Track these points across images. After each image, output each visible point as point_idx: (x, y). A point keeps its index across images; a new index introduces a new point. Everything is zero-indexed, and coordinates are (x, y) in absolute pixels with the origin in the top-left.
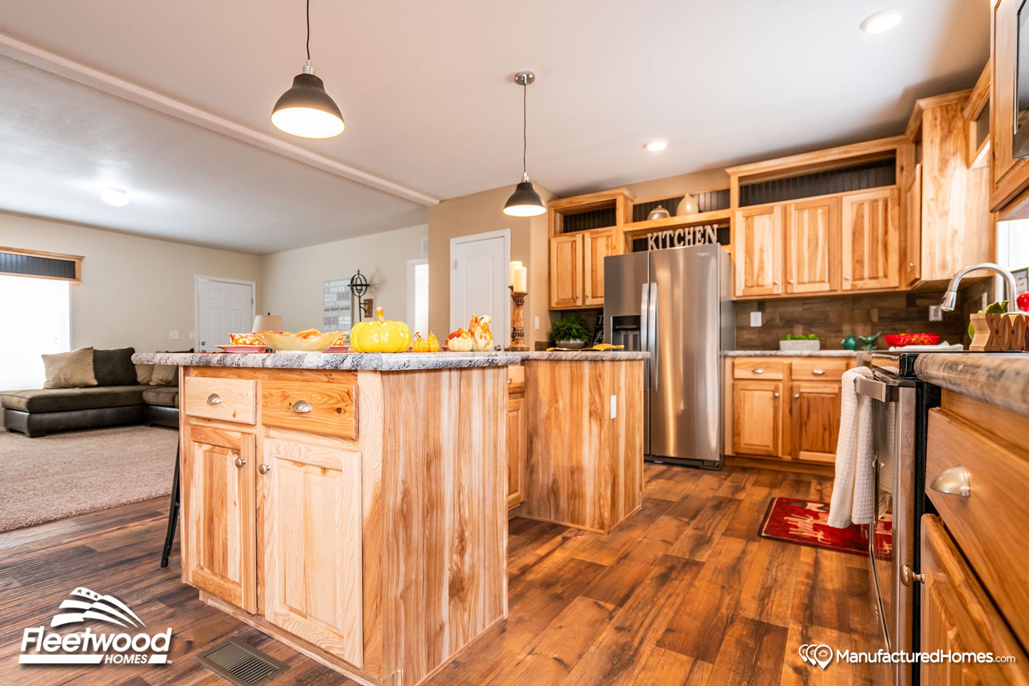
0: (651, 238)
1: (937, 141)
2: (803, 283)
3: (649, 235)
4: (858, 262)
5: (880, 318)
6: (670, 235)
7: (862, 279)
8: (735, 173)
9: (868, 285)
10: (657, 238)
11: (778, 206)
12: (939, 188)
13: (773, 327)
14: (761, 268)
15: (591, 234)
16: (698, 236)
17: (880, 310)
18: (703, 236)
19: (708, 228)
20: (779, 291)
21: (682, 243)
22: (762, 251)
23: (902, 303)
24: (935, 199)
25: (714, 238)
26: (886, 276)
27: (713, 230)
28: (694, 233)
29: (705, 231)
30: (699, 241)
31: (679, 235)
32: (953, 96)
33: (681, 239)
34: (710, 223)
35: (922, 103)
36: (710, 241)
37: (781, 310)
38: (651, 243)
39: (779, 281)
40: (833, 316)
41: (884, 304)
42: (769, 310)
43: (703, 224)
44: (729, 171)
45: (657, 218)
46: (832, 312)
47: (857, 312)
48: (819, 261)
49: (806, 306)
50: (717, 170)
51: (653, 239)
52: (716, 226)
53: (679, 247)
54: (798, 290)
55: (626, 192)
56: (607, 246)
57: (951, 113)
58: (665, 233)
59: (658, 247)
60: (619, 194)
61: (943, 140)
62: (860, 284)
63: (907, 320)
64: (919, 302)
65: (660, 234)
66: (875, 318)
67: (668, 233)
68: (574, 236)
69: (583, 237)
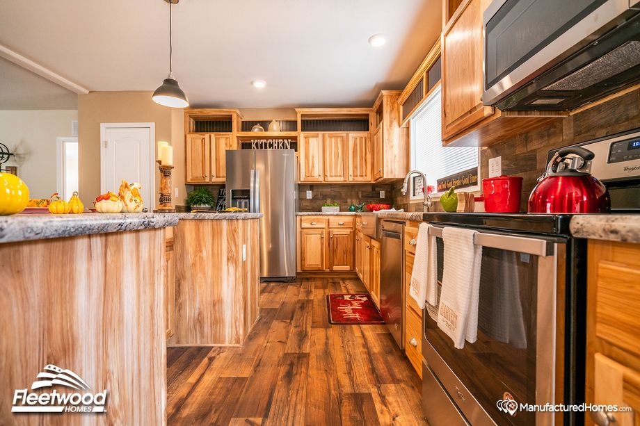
0: (254, 143)
1: (389, 112)
2: (332, 176)
3: (252, 141)
4: (355, 167)
5: (362, 196)
6: (265, 143)
7: (357, 176)
8: (300, 112)
9: (360, 180)
10: (257, 144)
11: (320, 134)
12: (389, 134)
13: (317, 199)
14: (313, 167)
15: (215, 135)
16: (280, 145)
17: (362, 192)
18: (283, 145)
19: (286, 141)
20: (321, 179)
21: (272, 148)
22: (313, 157)
23: (370, 189)
24: (388, 139)
25: (289, 147)
26: (366, 176)
27: (288, 142)
28: (278, 143)
29: (284, 142)
30: (281, 148)
31: (270, 143)
32: (394, 92)
33: (271, 145)
34: (287, 138)
35: (384, 92)
36: (287, 148)
37: (321, 190)
38: (253, 146)
39: (321, 174)
40: (343, 195)
41: (364, 189)
42: (315, 190)
43: (283, 138)
44: (297, 110)
45: (256, 131)
46: (343, 192)
47: (353, 193)
48: (339, 165)
49: (333, 189)
50: (291, 109)
52: (289, 140)
53: (269, 150)
54: (331, 179)
55: (238, 112)
56: (226, 144)
57: (393, 100)
58: (262, 140)
59: (257, 148)
60: (235, 112)
61: (391, 111)
62: (356, 179)
63: (372, 197)
64: (377, 189)
65: (258, 140)
66: (360, 197)
67: (264, 141)
68: (204, 135)
69: (210, 136)
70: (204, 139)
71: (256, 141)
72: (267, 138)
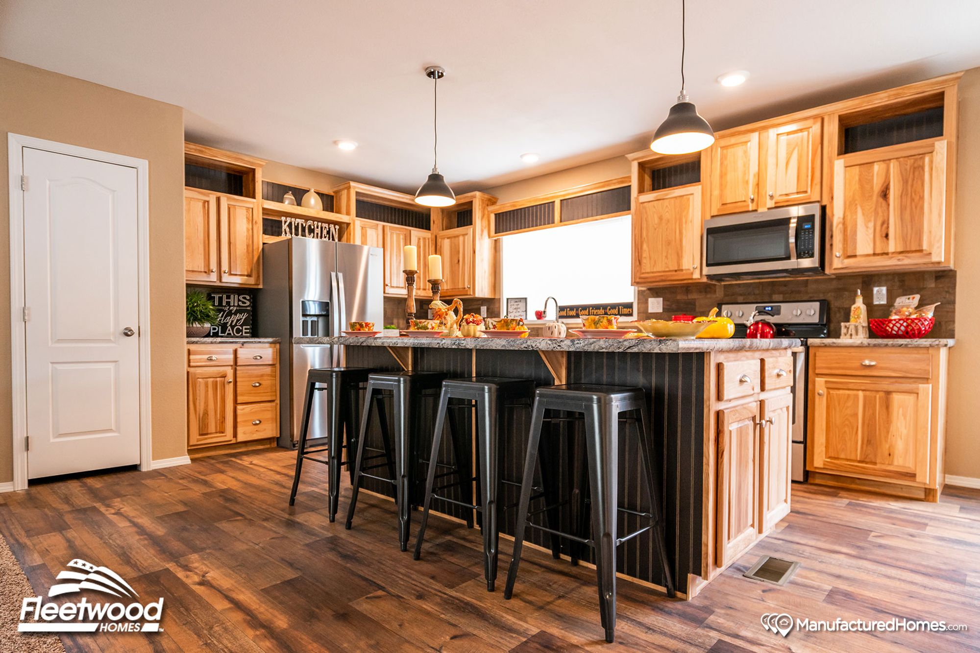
0: (285, 222)
2: (393, 287)
3: (283, 219)
6: (302, 225)
8: (355, 187)
10: (290, 224)
12: (481, 245)
15: (227, 198)
16: (325, 232)
18: (328, 232)
19: (332, 229)
21: (312, 234)
24: (480, 250)
25: (336, 237)
27: (335, 229)
28: (322, 228)
29: (329, 229)
30: (325, 237)
31: (310, 226)
33: (311, 231)
34: (335, 223)
36: (333, 238)
38: (285, 227)
43: (329, 222)
44: (351, 183)
45: (288, 203)
48: (402, 273)
50: (344, 179)
51: (287, 224)
52: (338, 227)
53: (308, 238)
54: (392, 291)
58: (298, 220)
59: (291, 232)
60: (260, 165)
65: (293, 220)
67: (300, 221)
68: (208, 195)
69: (218, 199)
70: (208, 202)
71: (289, 220)
72: (307, 218)
